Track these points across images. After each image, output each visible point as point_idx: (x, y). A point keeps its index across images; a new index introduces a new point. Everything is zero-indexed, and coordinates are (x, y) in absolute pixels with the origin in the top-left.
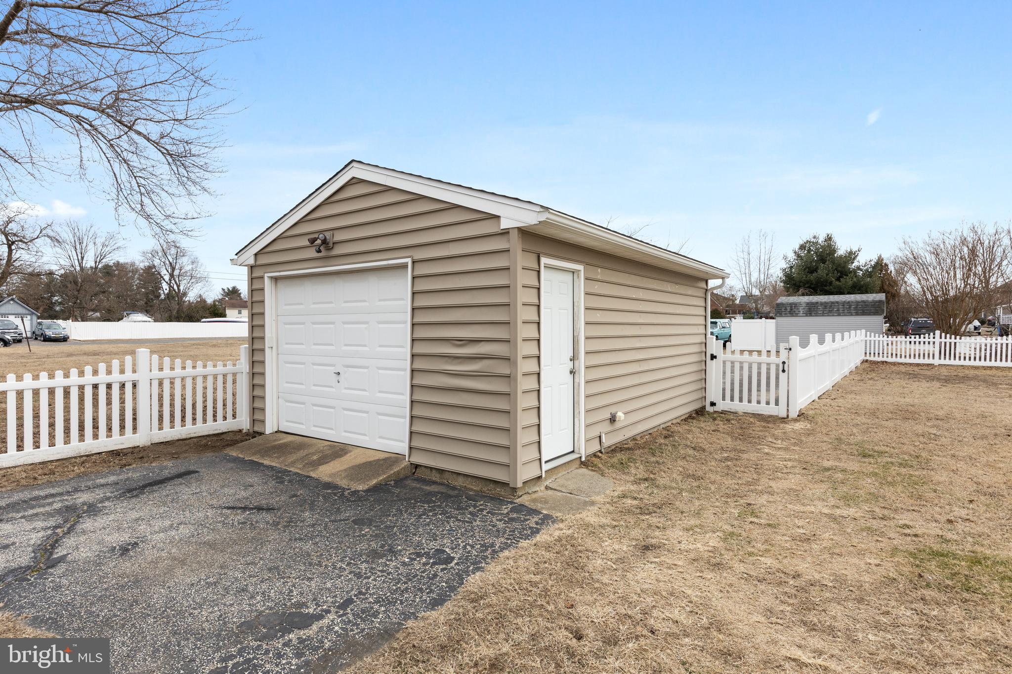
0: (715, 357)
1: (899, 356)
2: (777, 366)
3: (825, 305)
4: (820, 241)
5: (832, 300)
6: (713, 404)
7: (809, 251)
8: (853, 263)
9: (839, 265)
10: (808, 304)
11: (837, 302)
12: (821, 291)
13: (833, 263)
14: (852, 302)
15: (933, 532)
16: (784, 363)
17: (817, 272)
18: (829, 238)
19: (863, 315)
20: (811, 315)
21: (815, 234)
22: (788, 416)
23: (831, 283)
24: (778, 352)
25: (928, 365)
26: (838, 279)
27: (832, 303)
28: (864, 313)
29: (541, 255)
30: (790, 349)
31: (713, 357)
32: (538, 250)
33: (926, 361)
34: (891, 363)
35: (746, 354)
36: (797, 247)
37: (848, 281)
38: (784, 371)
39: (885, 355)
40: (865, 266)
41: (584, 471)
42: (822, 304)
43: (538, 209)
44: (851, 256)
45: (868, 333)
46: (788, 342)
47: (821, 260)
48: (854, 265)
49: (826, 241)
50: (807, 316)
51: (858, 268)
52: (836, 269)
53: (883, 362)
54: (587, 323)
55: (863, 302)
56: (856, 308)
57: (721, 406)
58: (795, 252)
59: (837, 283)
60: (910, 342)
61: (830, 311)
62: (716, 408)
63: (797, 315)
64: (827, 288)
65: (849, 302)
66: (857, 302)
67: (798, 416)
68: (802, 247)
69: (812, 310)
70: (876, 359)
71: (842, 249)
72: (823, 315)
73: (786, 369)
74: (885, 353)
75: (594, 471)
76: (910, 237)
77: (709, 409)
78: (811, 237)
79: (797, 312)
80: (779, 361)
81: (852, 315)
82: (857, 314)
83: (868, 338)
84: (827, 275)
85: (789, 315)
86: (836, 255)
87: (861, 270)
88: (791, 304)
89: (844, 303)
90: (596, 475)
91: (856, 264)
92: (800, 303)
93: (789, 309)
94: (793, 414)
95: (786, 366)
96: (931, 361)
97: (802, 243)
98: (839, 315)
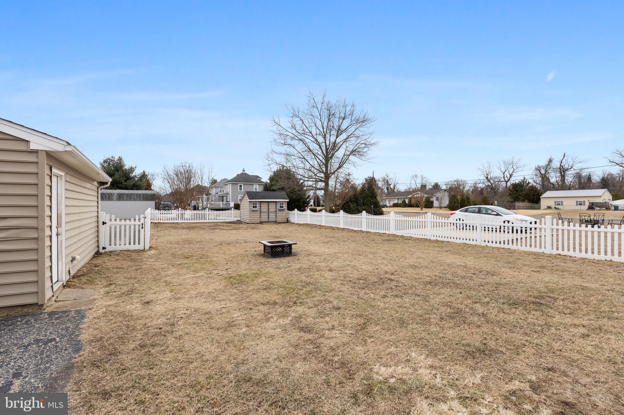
0: (106, 223)
1: (161, 219)
2: (139, 225)
3: (127, 195)
4: (115, 160)
5: (131, 193)
6: (104, 248)
7: (109, 164)
8: (132, 173)
9: (126, 174)
10: (118, 194)
11: (134, 194)
12: (116, 187)
13: (123, 172)
14: (141, 194)
15: (225, 273)
16: (142, 224)
17: (114, 176)
18: (120, 159)
19: (146, 200)
20: (120, 200)
21: (113, 156)
22: (144, 249)
23: (122, 183)
24: (139, 219)
25: (177, 223)
26: (126, 181)
27: (131, 194)
28: (147, 200)
29: (53, 167)
30: (145, 218)
31: (104, 223)
32: (51, 164)
33: (176, 221)
34: (162, 223)
35: (123, 220)
36: (102, 161)
37: (131, 183)
38: (142, 228)
39: (156, 219)
40: (138, 176)
41: (68, 290)
42: (126, 194)
43: (65, 143)
44: (132, 170)
45: (152, 209)
46: (144, 214)
47: (116, 170)
48: (133, 174)
49: (118, 160)
50: (118, 200)
51: (135, 176)
52: (124, 176)
53: (159, 223)
54: (66, 206)
55: (146, 194)
56: (143, 197)
57: (109, 249)
58: (101, 164)
59: (125, 183)
60: (161, 213)
61: (130, 198)
62: (106, 250)
63: (112, 200)
64: (120, 185)
65: (139, 194)
66: (143, 194)
67: (149, 248)
68: (105, 161)
69: (120, 197)
70: (156, 221)
71: (127, 165)
72: (127, 200)
73: (143, 227)
74: (156, 218)
75: (75, 288)
76: (167, 166)
77: (101, 251)
78: (111, 157)
79: (112, 198)
80: (140, 223)
81: (141, 200)
82: (143, 200)
83: (152, 212)
84: (120, 178)
85: (107, 200)
86: (124, 168)
87: (137, 177)
88: (109, 194)
89: (137, 194)
90: (80, 290)
91: (134, 174)
92: (114, 194)
93: (107, 196)
94: (147, 247)
95: (143, 225)
96: (177, 221)
97: (105, 159)
98: (135, 200)
